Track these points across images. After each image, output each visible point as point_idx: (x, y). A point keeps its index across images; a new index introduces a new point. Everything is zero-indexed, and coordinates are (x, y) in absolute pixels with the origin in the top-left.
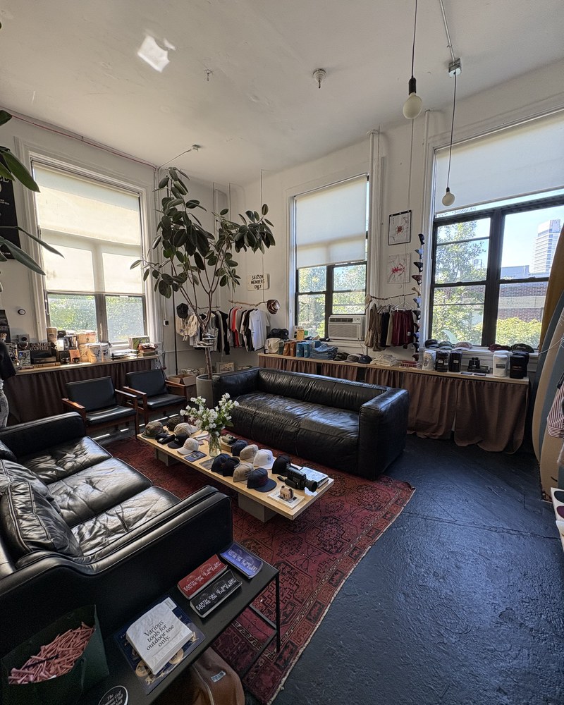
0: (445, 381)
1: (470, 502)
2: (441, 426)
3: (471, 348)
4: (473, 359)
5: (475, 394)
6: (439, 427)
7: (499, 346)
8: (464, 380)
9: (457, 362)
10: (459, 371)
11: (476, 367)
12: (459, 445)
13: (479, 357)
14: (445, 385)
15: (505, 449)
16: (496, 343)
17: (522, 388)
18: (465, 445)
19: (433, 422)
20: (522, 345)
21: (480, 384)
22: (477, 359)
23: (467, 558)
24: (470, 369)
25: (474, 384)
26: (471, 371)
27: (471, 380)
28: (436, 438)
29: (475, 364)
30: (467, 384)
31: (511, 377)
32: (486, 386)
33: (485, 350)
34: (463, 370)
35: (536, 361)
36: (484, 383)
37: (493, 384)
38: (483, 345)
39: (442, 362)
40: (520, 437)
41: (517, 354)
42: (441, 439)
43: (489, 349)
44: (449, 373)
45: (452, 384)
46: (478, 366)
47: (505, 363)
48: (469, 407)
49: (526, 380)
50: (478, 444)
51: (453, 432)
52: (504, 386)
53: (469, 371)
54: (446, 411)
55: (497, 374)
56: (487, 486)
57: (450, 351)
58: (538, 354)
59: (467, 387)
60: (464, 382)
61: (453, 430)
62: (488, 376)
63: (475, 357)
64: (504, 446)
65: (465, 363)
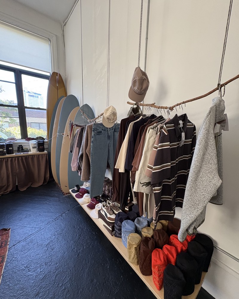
0: (6, 160)
1: (41, 214)
2: (10, 185)
3: (16, 140)
4: (19, 146)
5: (25, 163)
6: (8, 186)
7: (31, 138)
8: (18, 157)
9: (11, 148)
10: (13, 153)
11: (22, 150)
12: (22, 190)
13: (22, 145)
14: (7, 162)
15: (44, 183)
16: (28, 137)
17: (45, 156)
18: (25, 189)
19: (3, 185)
20: (40, 137)
21: (27, 157)
22: (21, 145)
23: (54, 241)
24: (19, 151)
25: (24, 158)
26: (20, 152)
27: (22, 157)
28: (8, 193)
29: (21, 148)
30: (20, 159)
31: (39, 152)
32: (30, 158)
33: (24, 141)
34: (15, 152)
35: (47, 143)
36: (29, 157)
37: (33, 156)
38: (22, 139)
39: (2, 150)
40: (48, 175)
41: (40, 141)
42: (11, 192)
43: (26, 140)
44: (7, 156)
45: (11, 161)
46: (22, 149)
47: (36, 146)
48: (23, 170)
49: (46, 152)
50: (31, 186)
51: (17, 186)
52: (38, 156)
53: (18, 152)
54: (11, 176)
55: (34, 152)
56: (44, 203)
57: (4, 143)
58: (47, 140)
59: (20, 161)
60: (18, 159)
61: (17, 184)
62: (30, 153)
63: (20, 145)
64: (42, 182)
65: (15, 148)
